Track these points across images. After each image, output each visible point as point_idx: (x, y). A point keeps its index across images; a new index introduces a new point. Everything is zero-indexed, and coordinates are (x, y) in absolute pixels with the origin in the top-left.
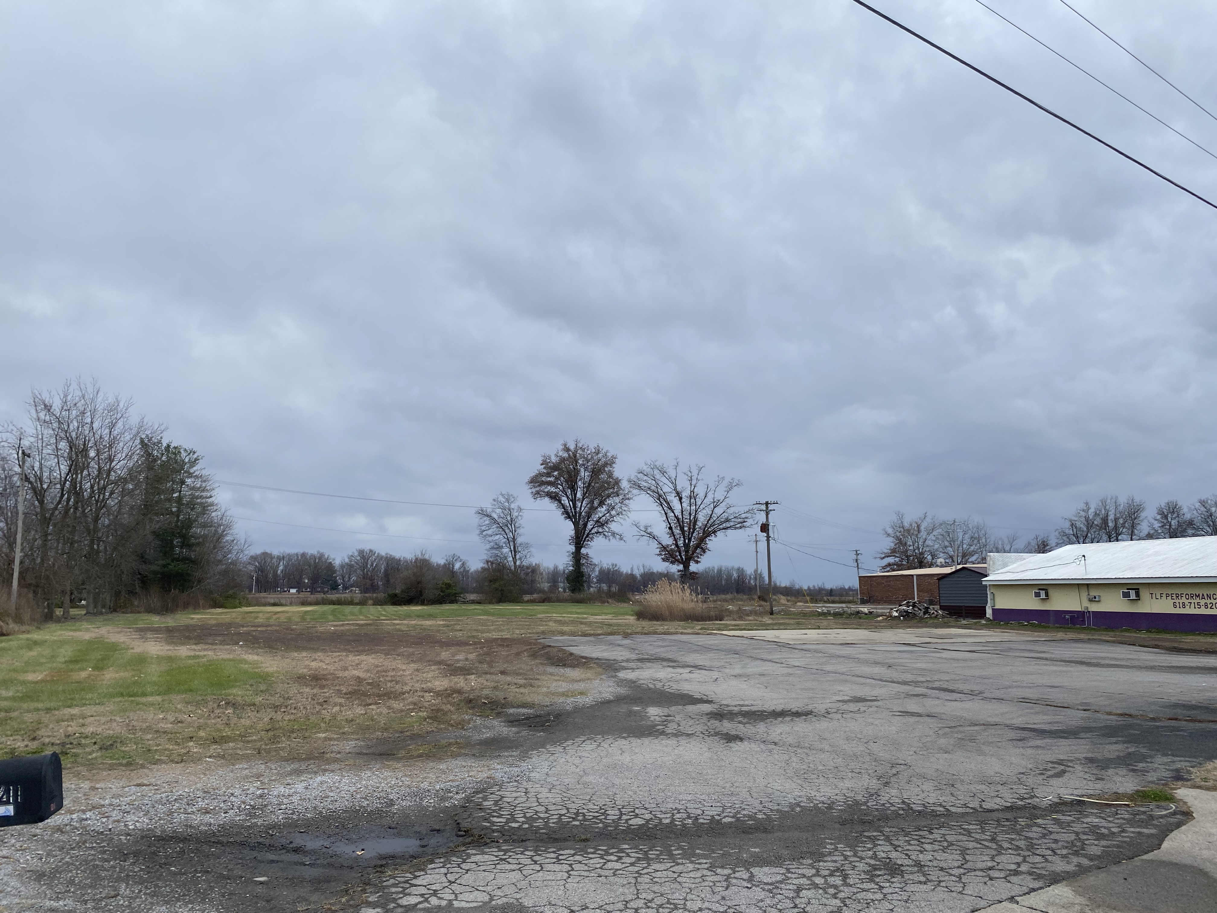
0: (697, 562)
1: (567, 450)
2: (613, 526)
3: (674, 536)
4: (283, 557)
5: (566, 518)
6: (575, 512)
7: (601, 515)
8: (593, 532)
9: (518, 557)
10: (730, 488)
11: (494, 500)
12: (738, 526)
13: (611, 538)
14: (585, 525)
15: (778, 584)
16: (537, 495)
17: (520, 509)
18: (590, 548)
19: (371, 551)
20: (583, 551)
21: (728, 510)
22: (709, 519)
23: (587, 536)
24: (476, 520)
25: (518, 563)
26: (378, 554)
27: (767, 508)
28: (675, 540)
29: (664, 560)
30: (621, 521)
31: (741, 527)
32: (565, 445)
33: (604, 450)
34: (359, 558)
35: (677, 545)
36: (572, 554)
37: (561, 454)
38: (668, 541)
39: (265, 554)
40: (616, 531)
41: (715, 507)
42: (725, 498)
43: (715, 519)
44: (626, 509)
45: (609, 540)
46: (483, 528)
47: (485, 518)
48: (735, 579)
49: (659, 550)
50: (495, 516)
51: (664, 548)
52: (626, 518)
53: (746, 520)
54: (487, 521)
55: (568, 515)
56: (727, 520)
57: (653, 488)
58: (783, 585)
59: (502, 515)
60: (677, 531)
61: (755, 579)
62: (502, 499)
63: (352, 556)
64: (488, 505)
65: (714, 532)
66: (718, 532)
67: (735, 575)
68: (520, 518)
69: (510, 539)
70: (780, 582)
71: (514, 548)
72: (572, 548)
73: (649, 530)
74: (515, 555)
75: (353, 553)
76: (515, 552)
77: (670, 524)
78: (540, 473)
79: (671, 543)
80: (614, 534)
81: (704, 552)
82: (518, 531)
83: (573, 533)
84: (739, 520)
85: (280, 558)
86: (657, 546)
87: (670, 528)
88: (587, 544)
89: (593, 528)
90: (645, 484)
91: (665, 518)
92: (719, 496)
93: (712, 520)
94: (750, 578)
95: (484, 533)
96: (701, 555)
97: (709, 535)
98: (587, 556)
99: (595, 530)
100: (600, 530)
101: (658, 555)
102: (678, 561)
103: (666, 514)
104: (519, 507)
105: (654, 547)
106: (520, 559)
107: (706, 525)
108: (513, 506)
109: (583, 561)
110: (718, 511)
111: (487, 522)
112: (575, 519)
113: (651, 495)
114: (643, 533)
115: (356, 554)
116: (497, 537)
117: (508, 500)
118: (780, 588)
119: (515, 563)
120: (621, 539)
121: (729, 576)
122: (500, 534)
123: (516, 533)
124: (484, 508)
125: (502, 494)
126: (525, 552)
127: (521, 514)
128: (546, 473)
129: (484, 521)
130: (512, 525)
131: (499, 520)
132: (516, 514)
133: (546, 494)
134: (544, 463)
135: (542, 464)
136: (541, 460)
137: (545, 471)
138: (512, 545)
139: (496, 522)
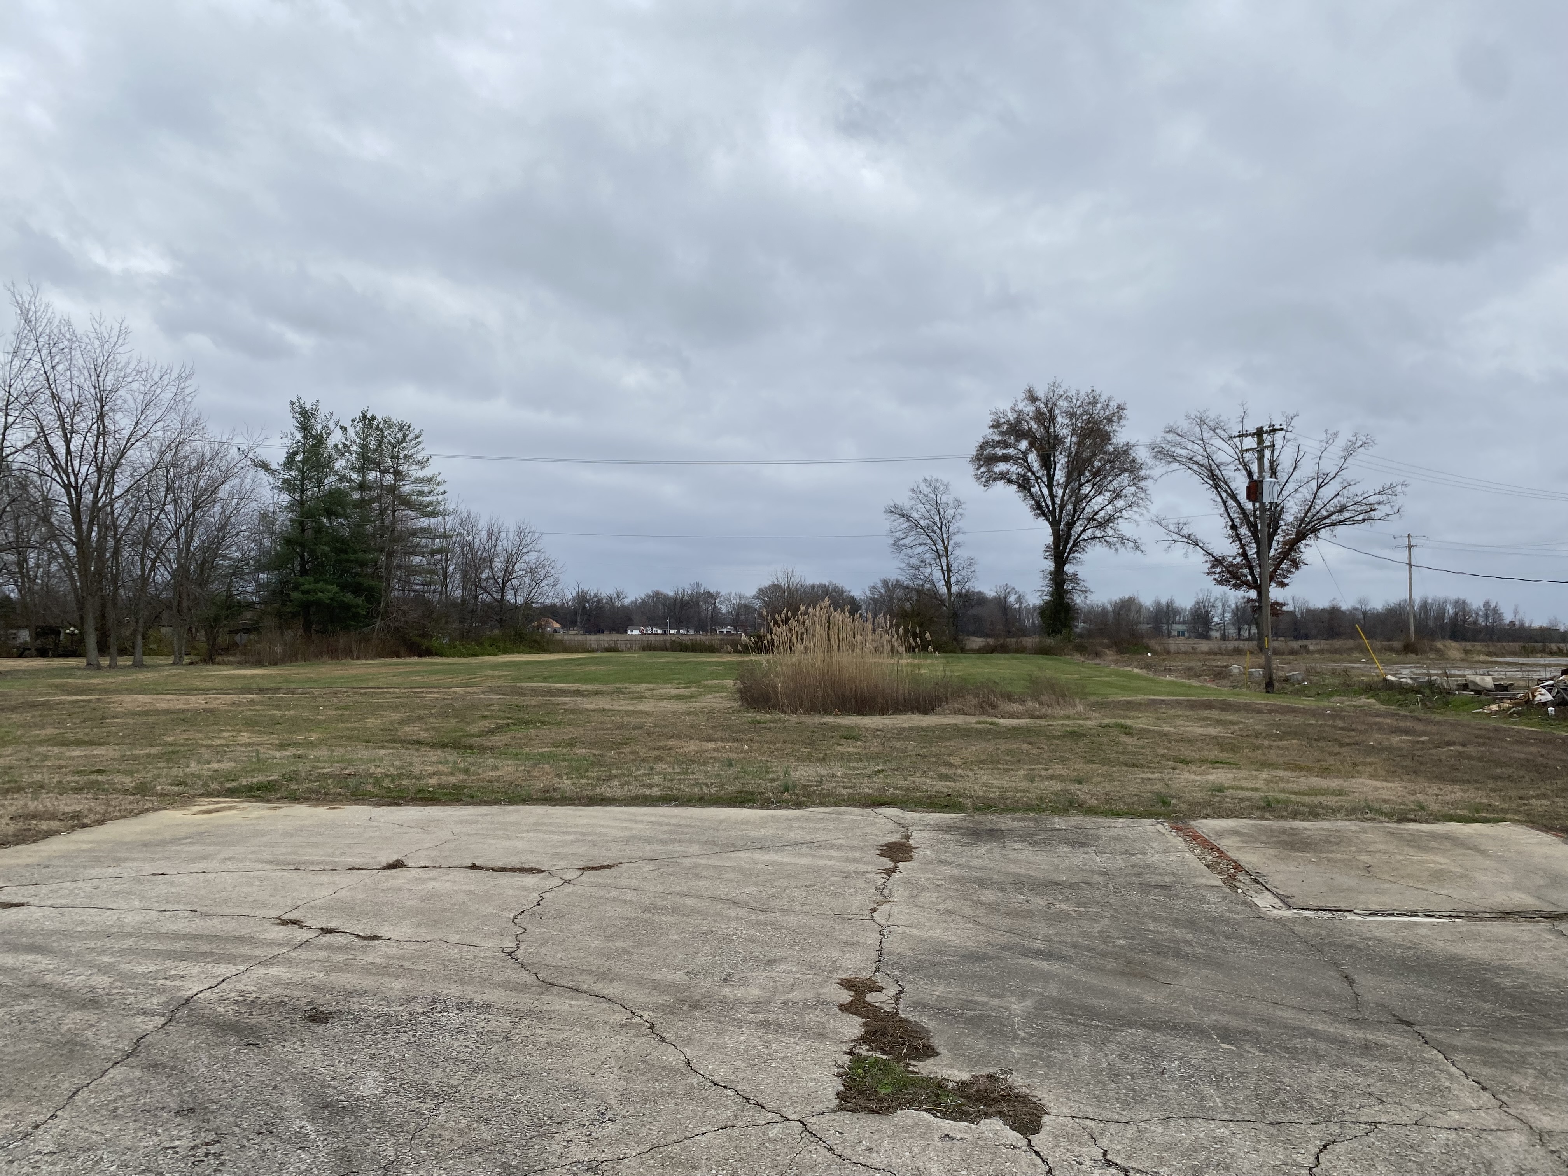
0: (1282, 585)
1: (1032, 398)
2: (1124, 527)
3: (1240, 540)
5: (1037, 516)
6: (1054, 504)
7: (1096, 508)
8: (1084, 536)
9: (953, 580)
10: (1349, 452)
11: (913, 491)
12: (1360, 517)
13: (1118, 546)
14: (1071, 525)
15: (1527, 625)
16: (993, 478)
17: (958, 504)
18: (1081, 563)
20: (1069, 568)
21: (1345, 491)
22: (1309, 509)
23: (1075, 545)
24: (887, 523)
25: (955, 589)
27: (1261, 441)
28: (1243, 546)
29: (1220, 582)
30: (1136, 517)
31: (1364, 520)
32: (1030, 392)
33: (1104, 398)
34: (882, 591)
35: (1245, 555)
36: (1050, 573)
37: (1021, 406)
38: (1228, 549)
39: (775, 587)
40: (1127, 534)
41: (1319, 488)
42: (1341, 469)
43: (1318, 507)
44: (1143, 495)
45: (1117, 550)
46: (898, 535)
47: (902, 520)
48: (1450, 618)
49: (1209, 565)
50: (915, 515)
51: (1218, 562)
52: (1145, 512)
53: (1376, 506)
54: (904, 524)
55: (1039, 509)
56: (1342, 509)
57: (1199, 458)
58: (1536, 625)
59: (927, 515)
60: (1244, 531)
61: (1486, 616)
62: (926, 490)
63: (874, 587)
64: (904, 500)
65: (1315, 531)
66: (1323, 532)
67: (1450, 610)
68: (959, 517)
69: (941, 552)
70: (1532, 621)
71: (948, 565)
72: (1050, 565)
73: (1185, 532)
74: (949, 578)
76: (949, 572)
77: (1232, 520)
78: (987, 443)
79: (1234, 554)
80: (1122, 539)
81: (1297, 568)
82: (955, 539)
83: (1050, 540)
84: (1364, 507)
86: (1204, 559)
87: (1234, 527)
88: (1075, 558)
89: (1084, 530)
90: (1184, 452)
91: (1223, 509)
92: (1329, 466)
93: (1314, 511)
94: (1477, 614)
95: (900, 543)
96: (1290, 572)
97: (1304, 537)
98: (1074, 578)
99: (1089, 533)
100: (1098, 533)
101: (1208, 574)
102: (1246, 583)
103: (1224, 502)
104: (955, 500)
105: (1198, 561)
106: (958, 583)
107: (1302, 520)
108: (944, 499)
109: (1068, 586)
110: (1327, 492)
111: (904, 526)
112: (1054, 517)
113: (1195, 471)
114: (1176, 537)
115: (880, 585)
116: (920, 549)
117: (936, 490)
118: (1530, 629)
119: (949, 589)
120: (1137, 548)
121: (1442, 611)
122: (925, 544)
123: (951, 543)
124: (899, 503)
125: (925, 480)
126: (964, 573)
127: (960, 511)
128: (999, 442)
129: (900, 524)
130: (944, 529)
131: (922, 523)
132: (950, 512)
133: (1003, 476)
134: (996, 425)
135: (993, 427)
136: (989, 421)
137: (998, 438)
138: (944, 560)
139: (917, 525)
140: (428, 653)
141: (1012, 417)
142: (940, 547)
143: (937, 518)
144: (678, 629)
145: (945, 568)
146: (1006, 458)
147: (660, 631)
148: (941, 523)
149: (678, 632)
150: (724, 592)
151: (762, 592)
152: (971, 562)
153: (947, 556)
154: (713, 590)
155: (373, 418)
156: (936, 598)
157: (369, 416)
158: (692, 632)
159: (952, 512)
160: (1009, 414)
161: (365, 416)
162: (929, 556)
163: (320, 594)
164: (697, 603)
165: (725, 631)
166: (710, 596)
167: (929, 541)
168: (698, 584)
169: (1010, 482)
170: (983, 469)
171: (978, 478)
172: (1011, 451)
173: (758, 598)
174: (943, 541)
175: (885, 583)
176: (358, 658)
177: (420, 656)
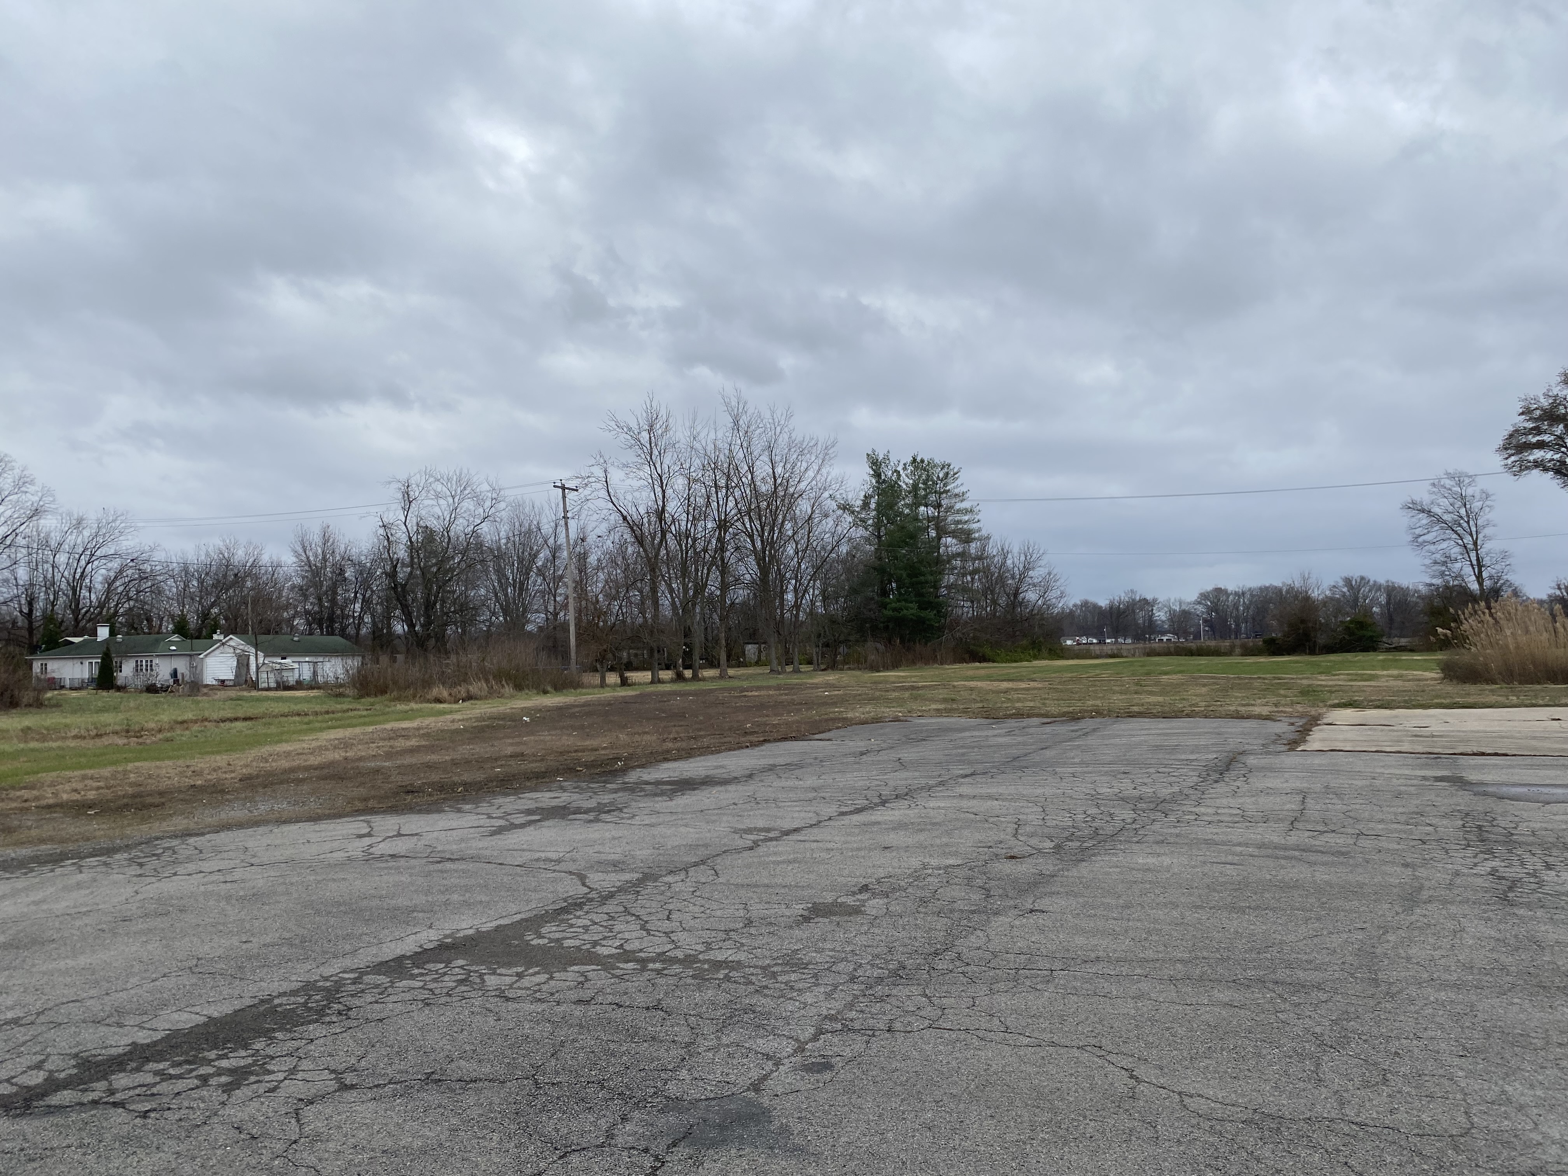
4: (1243, 593)
9: (1485, 574)
11: (1434, 485)
16: (1524, 467)
17: (1487, 496)
19: (1362, 578)
24: (1405, 519)
25: (1487, 583)
26: (1375, 582)
34: (1345, 590)
37: (1556, 391)
39: (1218, 591)
46: (1418, 531)
47: (1421, 515)
50: (1436, 510)
54: (1424, 520)
59: (1451, 508)
62: (1448, 483)
63: (1334, 587)
64: (1423, 495)
68: (1487, 509)
69: (1469, 547)
71: (1478, 559)
74: (1480, 572)
75: (1337, 582)
76: (1480, 566)
78: (1517, 431)
82: (1487, 531)
85: (1240, 595)
95: (1420, 540)
104: (1483, 492)
106: (1490, 577)
108: (1470, 491)
111: (1425, 522)
115: (1341, 583)
116: (1444, 545)
117: (1459, 484)
119: (1481, 583)
122: (1450, 539)
123: (1480, 536)
124: (1417, 499)
125: (1447, 474)
126: (1498, 567)
127: (1488, 503)
128: (1532, 429)
129: (1419, 520)
130: (1471, 523)
131: (1446, 517)
132: (1476, 505)
133: (1537, 464)
134: (1527, 412)
135: (1522, 414)
136: (1518, 407)
137: (1531, 425)
138: (1473, 555)
139: (1440, 520)
140: (983, 659)
141: (1545, 403)
142: (1468, 540)
143: (1463, 512)
144: (1116, 638)
145: (1475, 562)
146: (1541, 445)
147: (1095, 641)
148: (1468, 516)
149: (1116, 642)
150: (1162, 598)
151: (1204, 596)
152: (1505, 555)
153: (1477, 550)
154: (1149, 597)
155: (922, 461)
156: (1466, 593)
157: (919, 459)
158: (1129, 641)
159: (1479, 504)
160: (1542, 400)
161: (914, 460)
162: (1456, 551)
163: (905, 611)
164: (1134, 612)
165: (1165, 638)
166: (1146, 604)
167: (1455, 536)
168: (1132, 591)
169: (1546, 469)
170: (1513, 458)
171: (1508, 468)
172: (1546, 438)
173: (1199, 603)
174: (1471, 535)
175: (1348, 581)
176: (942, 664)
177: (980, 662)
